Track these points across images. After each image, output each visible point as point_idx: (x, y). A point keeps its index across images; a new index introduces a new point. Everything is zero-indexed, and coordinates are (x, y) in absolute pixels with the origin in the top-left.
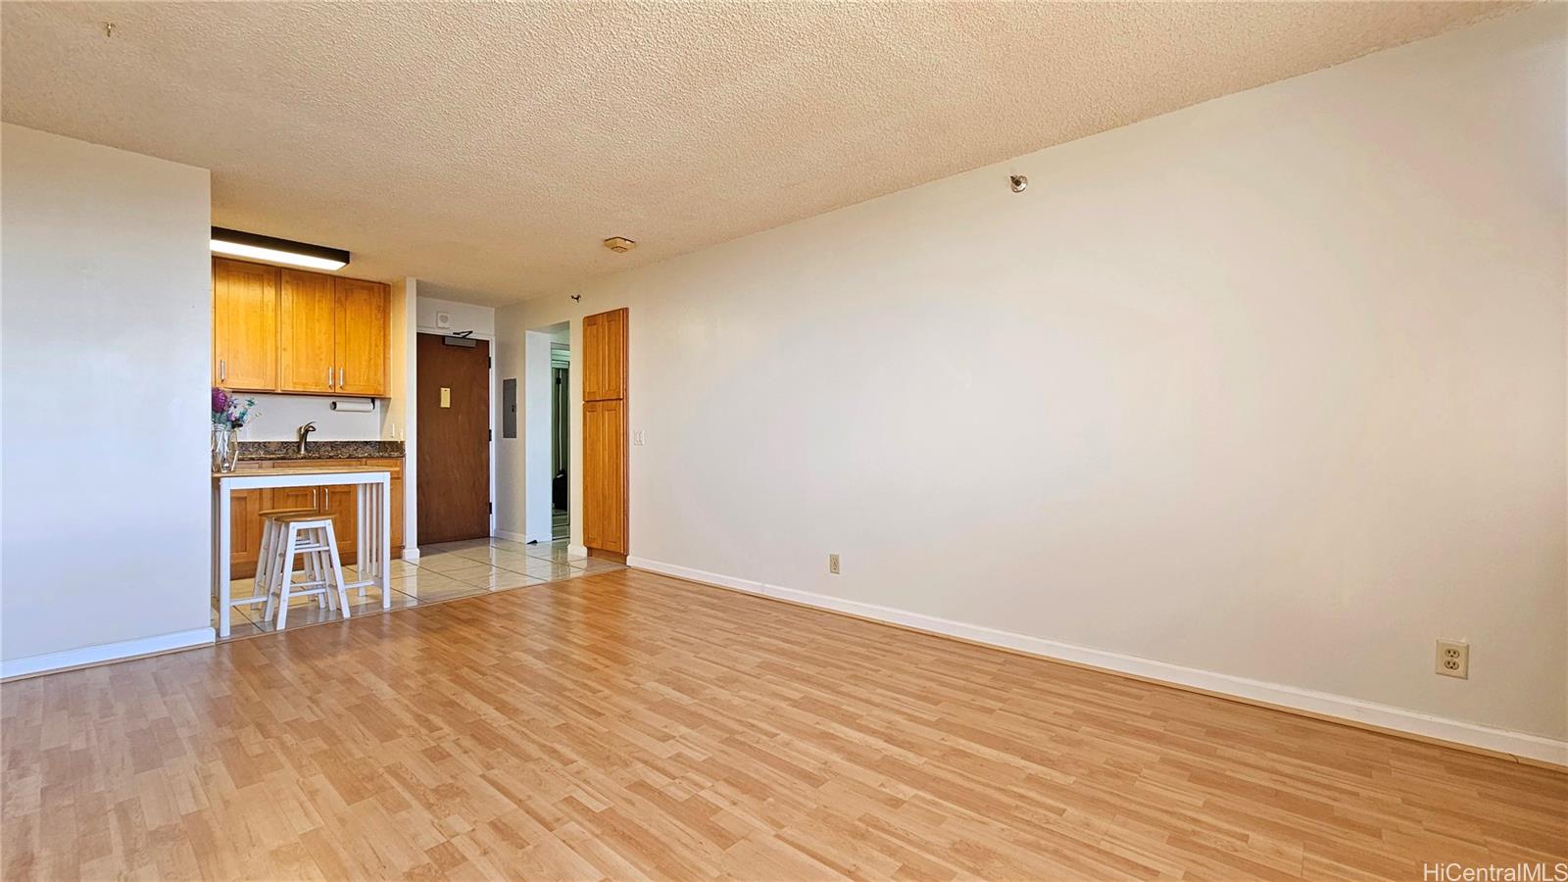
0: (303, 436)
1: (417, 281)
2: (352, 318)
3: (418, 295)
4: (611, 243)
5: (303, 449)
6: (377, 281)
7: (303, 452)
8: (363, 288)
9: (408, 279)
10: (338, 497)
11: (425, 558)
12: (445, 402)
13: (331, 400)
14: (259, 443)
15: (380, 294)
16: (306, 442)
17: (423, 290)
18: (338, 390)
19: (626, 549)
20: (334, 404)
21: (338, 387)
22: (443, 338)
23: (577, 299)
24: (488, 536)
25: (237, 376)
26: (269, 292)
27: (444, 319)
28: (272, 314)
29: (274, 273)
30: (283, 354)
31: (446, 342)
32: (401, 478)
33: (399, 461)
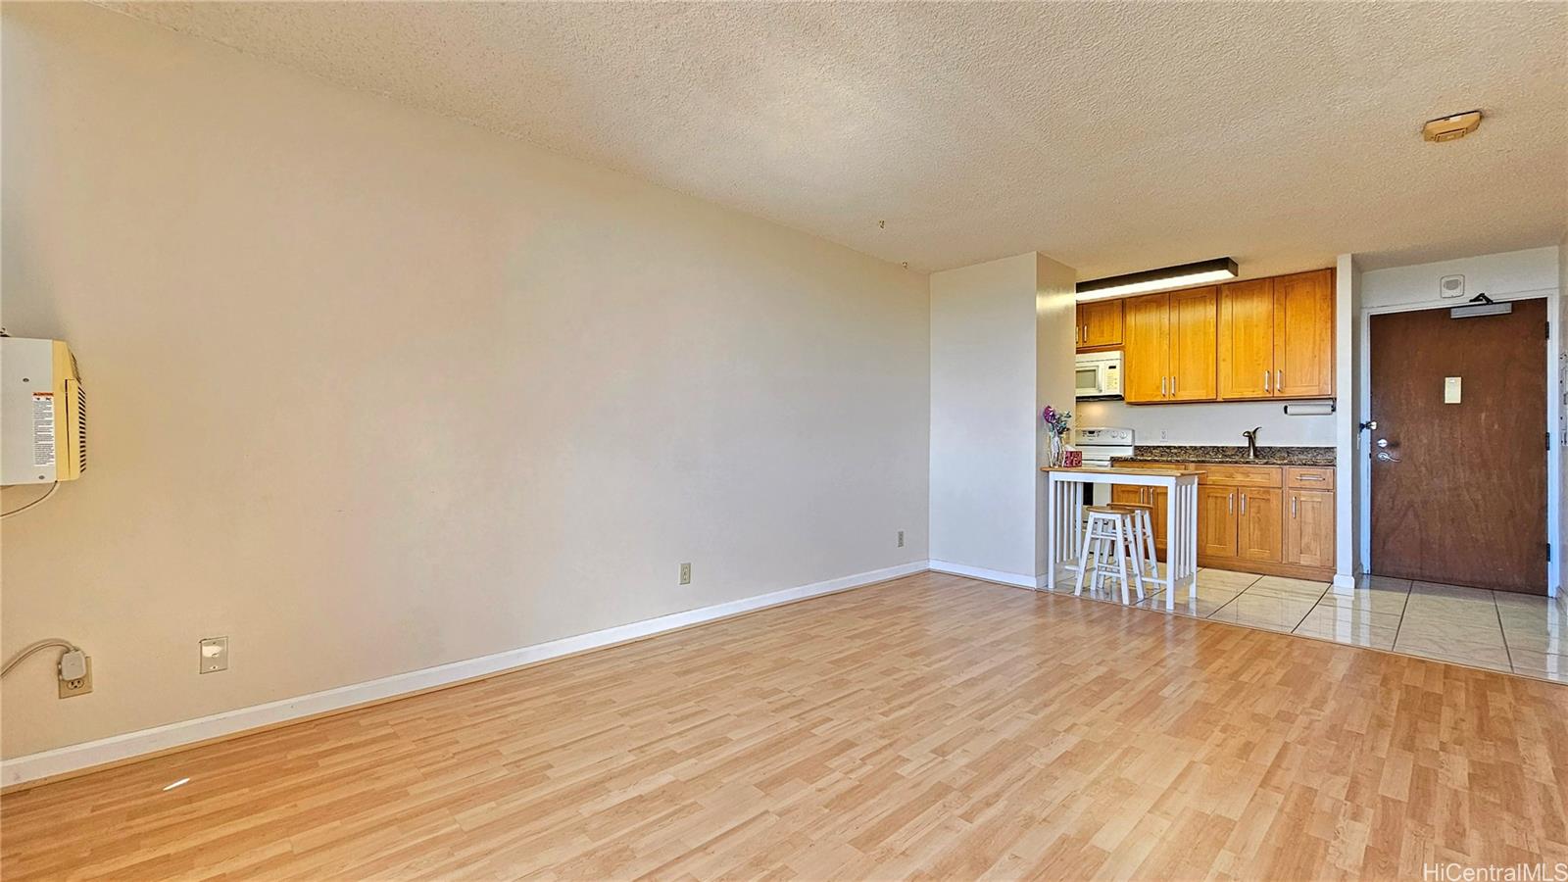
0: (1252, 439)
1: (1355, 255)
2: (1293, 316)
5: (1252, 454)
6: (1321, 267)
7: (1250, 456)
8: (1305, 280)
9: (1338, 257)
10: (1255, 504)
11: (1359, 588)
12: (1454, 395)
13: (1283, 404)
14: (1218, 448)
15: (1326, 281)
16: (1255, 449)
18: (1277, 394)
20: (1286, 408)
21: (1276, 391)
24: (1545, 594)
25: (1185, 389)
26: (1211, 310)
27: (1452, 285)
28: (1213, 329)
29: (1216, 291)
30: (1222, 365)
31: (1455, 314)
32: (1333, 490)
33: (1330, 470)
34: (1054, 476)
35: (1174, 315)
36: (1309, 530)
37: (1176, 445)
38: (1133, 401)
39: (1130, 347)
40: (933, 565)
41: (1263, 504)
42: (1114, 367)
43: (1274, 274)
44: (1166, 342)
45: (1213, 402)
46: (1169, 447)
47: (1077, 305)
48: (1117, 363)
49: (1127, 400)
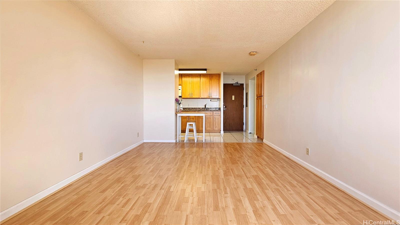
0: (205, 106)
1: (223, 72)
3: (224, 75)
4: (250, 54)
6: (217, 73)
7: (205, 110)
8: (215, 75)
9: (221, 72)
10: (208, 119)
11: (224, 133)
12: (233, 99)
15: (218, 76)
16: (206, 108)
17: (225, 74)
19: (263, 137)
20: (211, 100)
22: (233, 84)
23: (256, 70)
24: (243, 130)
25: (194, 95)
26: (199, 79)
27: (233, 80)
28: (199, 83)
29: (200, 75)
30: (201, 91)
31: (234, 85)
32: (220, 115)
33: (220, 112)
34: (178, 115)
35: (192, 79)
36: (217, 123)
37: (191, 107)
38: (184, 97)
39: (183, 85)
40: (145, 141)
41: (210, 119)
42: (180, 90)
43: (210, 73)
44: (191, 85)
45: (199, 98)
46: (190, 108)
47: (179, 74)
48: (181, 89)
49: (182, 97)
